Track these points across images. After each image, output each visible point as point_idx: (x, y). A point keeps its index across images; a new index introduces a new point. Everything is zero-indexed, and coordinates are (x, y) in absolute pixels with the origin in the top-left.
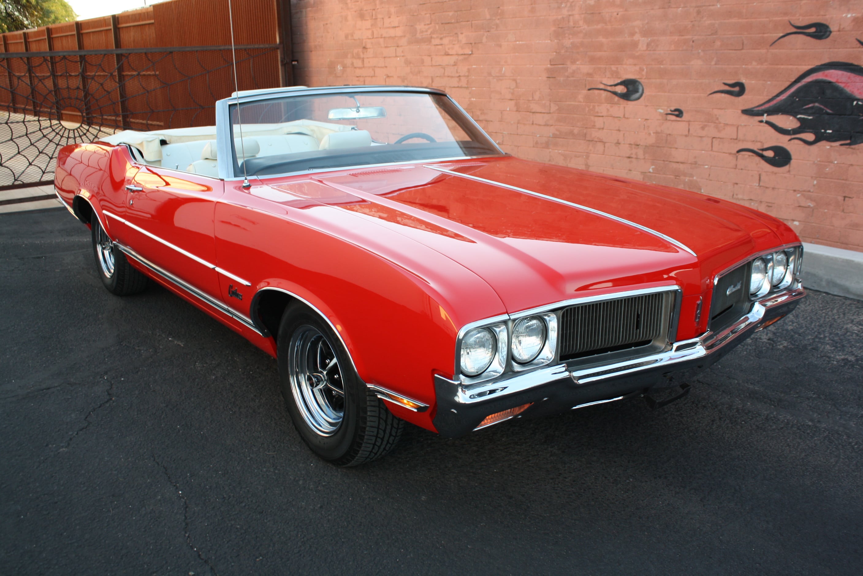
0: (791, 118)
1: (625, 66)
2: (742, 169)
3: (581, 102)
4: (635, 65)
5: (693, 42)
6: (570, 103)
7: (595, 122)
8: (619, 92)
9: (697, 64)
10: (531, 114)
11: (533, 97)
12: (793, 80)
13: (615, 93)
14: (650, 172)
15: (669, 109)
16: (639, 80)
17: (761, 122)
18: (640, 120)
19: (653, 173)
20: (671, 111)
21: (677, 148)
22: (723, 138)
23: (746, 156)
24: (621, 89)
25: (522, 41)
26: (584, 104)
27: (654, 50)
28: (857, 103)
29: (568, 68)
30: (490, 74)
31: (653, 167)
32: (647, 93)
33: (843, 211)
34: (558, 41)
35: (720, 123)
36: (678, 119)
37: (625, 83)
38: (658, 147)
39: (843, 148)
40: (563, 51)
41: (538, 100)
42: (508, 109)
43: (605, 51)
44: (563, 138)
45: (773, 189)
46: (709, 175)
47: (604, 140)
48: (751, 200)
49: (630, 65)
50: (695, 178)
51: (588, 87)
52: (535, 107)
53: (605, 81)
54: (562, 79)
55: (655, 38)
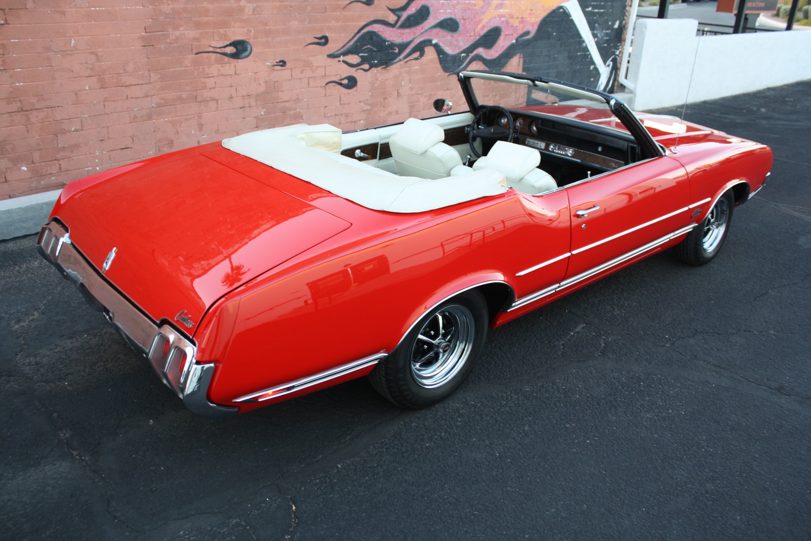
0: (356, 56)
1: (233, 29)
2: (329, 96)
3: (188, 67)
4: (243, 27)
5: (291, 7)
6: (174, 69)
7: (205, 83)
8: (229, 52)
9: (294, 24)
10: (125, 87)
11: (124, 70)
12: (356, 32)
13: (225, 54)
14: (262, 115)
15: (275, 62)
16: (247, 40)
17: (339, 61)
18: (250, 74)
19: (264, 115)
20: (277, 62)
21: (282, 91)
22: (316, 77)
23: (332, 86)
24: (231, 50)
25: (99, 7)
26: (192, 68)
27: (260, 14)
28: (388, 43)
29: (169, 34)
30: (48, 49)
31: (264, 110)
32: (255, 50)
33: (384, 107)
34: (154, 7)
35: (313, 66)
36: (283, 68)
37: (234, 44)
38: (267, 93)
39: (383, 70)
40: (161, 18)
41: (133, 72)
42: (87, 88)
43: (212, 16)
44: (170, 105)
45: (348, 104)
46: (308, 105)
47: (216, 99)
48: (336, 115)
49: (238, 27)
50: (297, 110)
51: (195, 51)
52: (127, 79)
53: (214, 44)
54: (163, 46)
55: (260, 4)
